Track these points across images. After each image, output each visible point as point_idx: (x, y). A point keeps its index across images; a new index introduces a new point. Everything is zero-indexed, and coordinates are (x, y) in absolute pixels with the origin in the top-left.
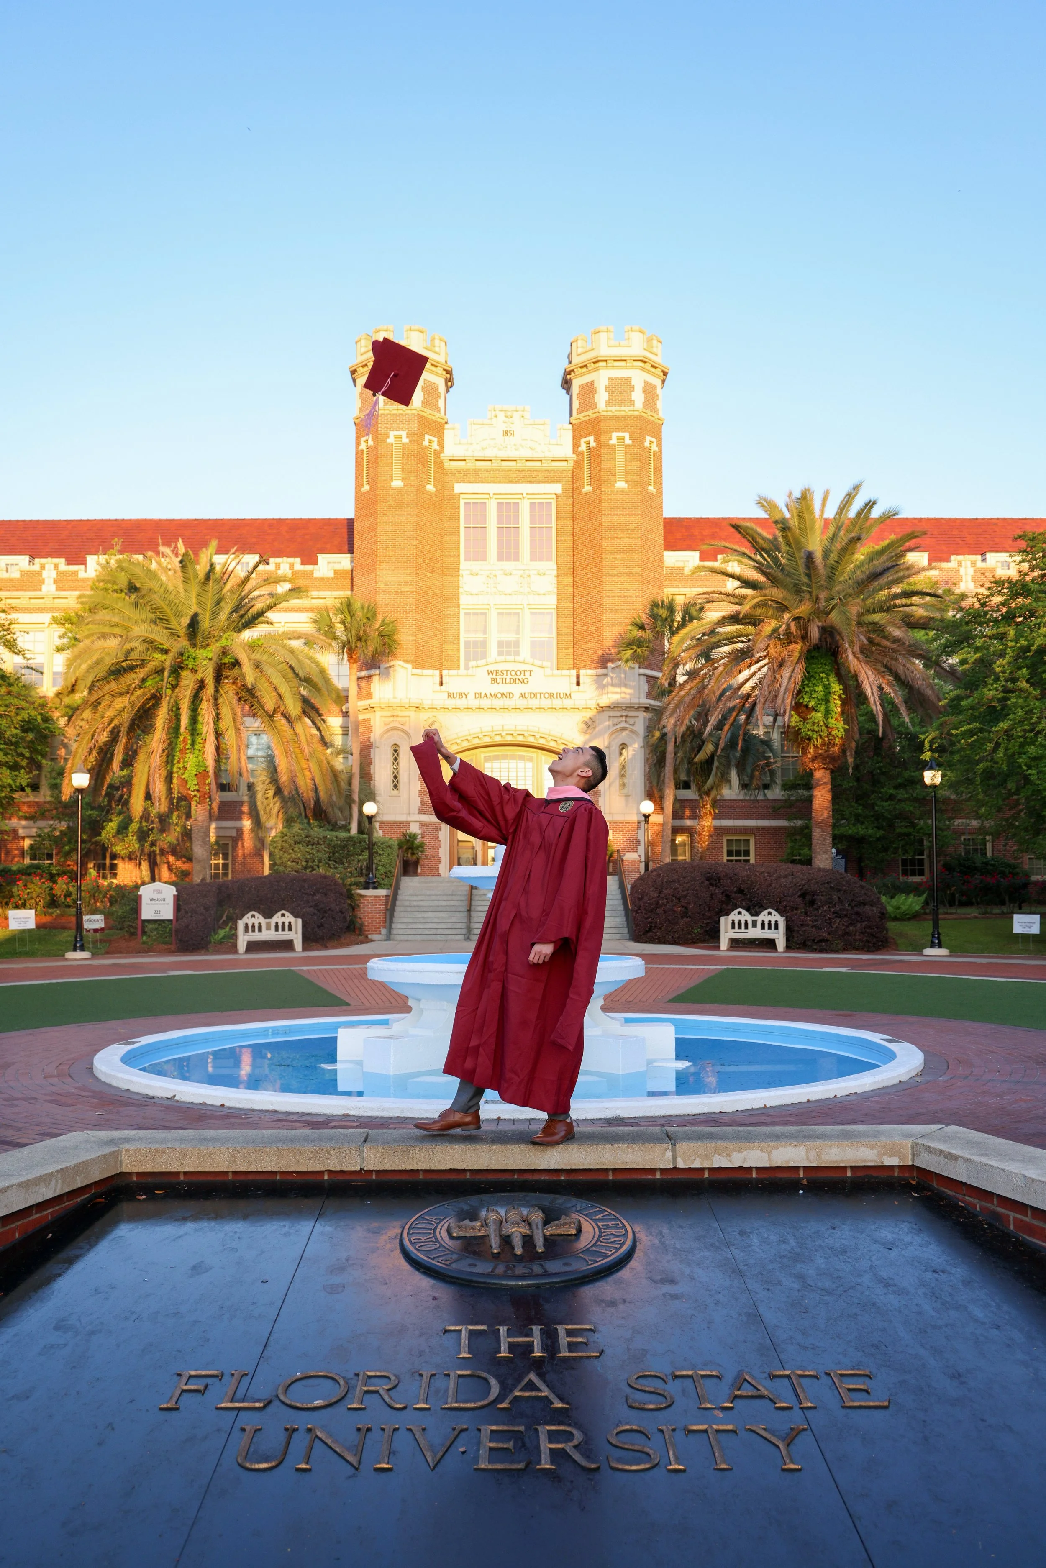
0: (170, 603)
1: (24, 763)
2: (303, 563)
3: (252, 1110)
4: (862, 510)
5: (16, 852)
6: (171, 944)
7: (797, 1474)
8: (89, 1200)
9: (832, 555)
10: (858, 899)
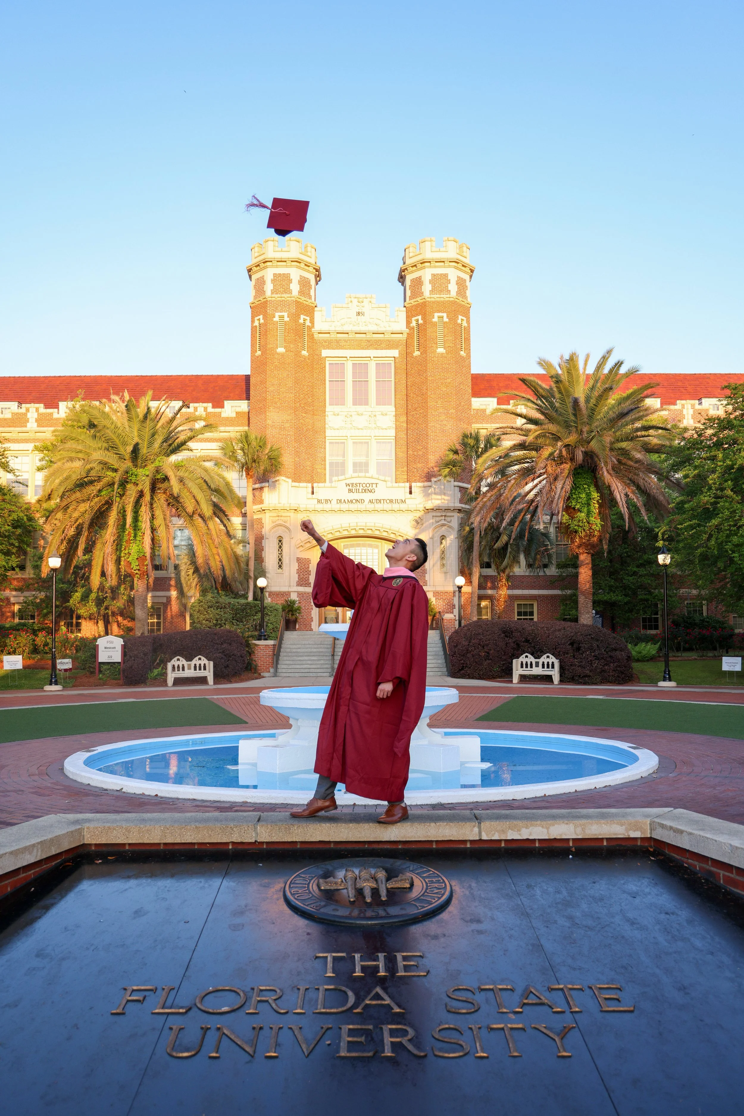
0: (120, 435)
1: (14, 551)
2: (213, 407)
3: (178, 799)
4: (613, 368)
5: (9, 614)
6: (120, 680)
7: (569, 1059)
8: (61, 864)
9: (592, 400)
10: (611, 646)
